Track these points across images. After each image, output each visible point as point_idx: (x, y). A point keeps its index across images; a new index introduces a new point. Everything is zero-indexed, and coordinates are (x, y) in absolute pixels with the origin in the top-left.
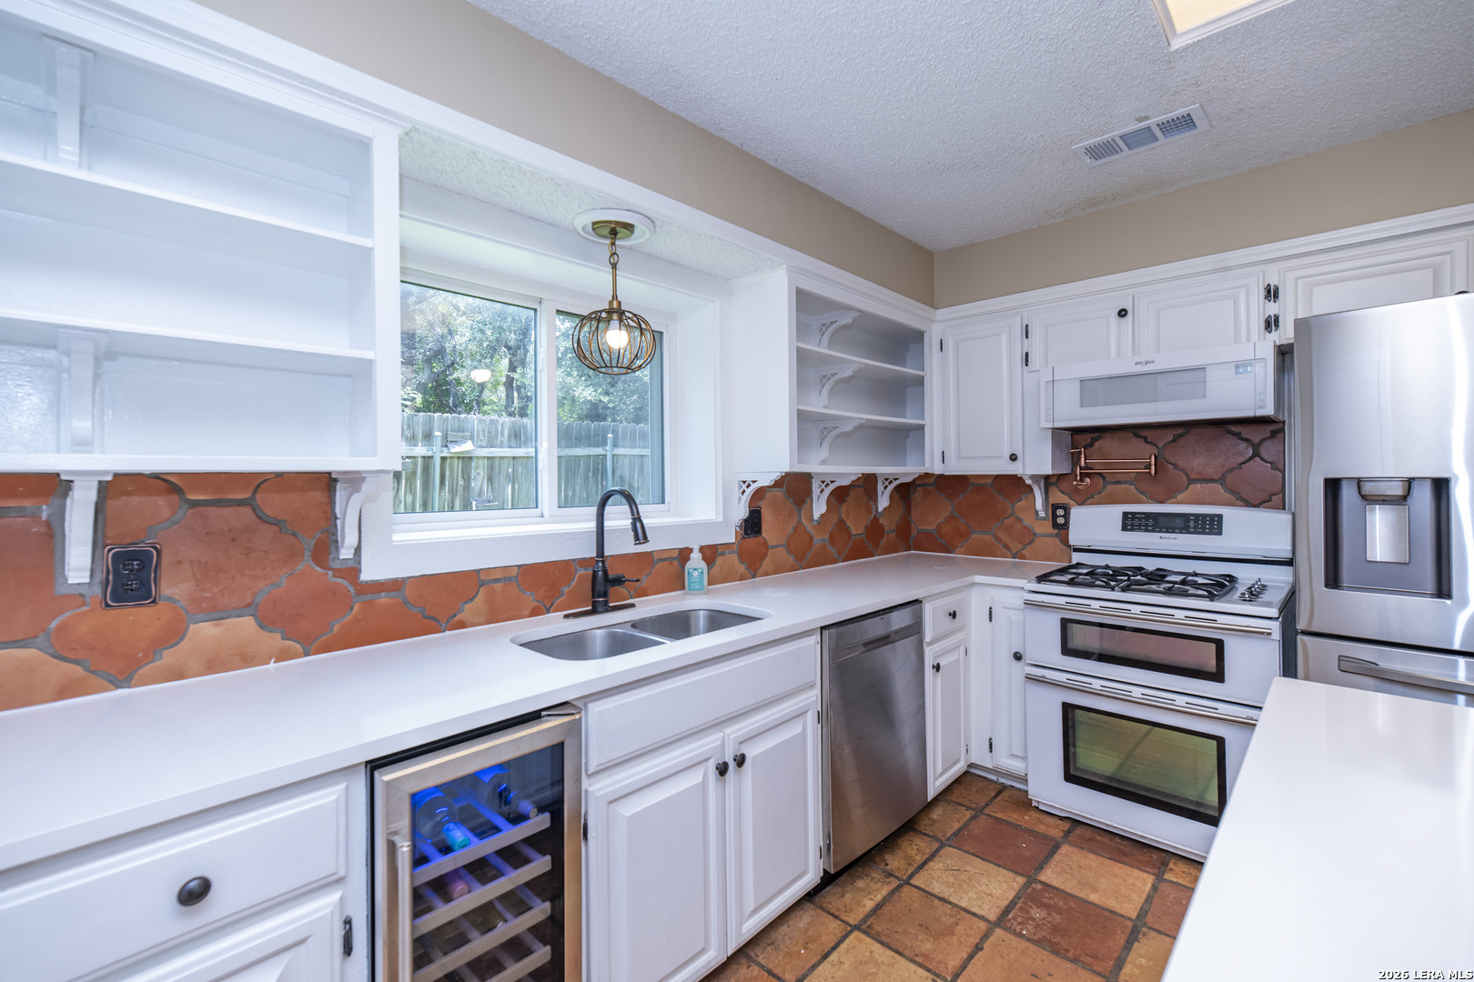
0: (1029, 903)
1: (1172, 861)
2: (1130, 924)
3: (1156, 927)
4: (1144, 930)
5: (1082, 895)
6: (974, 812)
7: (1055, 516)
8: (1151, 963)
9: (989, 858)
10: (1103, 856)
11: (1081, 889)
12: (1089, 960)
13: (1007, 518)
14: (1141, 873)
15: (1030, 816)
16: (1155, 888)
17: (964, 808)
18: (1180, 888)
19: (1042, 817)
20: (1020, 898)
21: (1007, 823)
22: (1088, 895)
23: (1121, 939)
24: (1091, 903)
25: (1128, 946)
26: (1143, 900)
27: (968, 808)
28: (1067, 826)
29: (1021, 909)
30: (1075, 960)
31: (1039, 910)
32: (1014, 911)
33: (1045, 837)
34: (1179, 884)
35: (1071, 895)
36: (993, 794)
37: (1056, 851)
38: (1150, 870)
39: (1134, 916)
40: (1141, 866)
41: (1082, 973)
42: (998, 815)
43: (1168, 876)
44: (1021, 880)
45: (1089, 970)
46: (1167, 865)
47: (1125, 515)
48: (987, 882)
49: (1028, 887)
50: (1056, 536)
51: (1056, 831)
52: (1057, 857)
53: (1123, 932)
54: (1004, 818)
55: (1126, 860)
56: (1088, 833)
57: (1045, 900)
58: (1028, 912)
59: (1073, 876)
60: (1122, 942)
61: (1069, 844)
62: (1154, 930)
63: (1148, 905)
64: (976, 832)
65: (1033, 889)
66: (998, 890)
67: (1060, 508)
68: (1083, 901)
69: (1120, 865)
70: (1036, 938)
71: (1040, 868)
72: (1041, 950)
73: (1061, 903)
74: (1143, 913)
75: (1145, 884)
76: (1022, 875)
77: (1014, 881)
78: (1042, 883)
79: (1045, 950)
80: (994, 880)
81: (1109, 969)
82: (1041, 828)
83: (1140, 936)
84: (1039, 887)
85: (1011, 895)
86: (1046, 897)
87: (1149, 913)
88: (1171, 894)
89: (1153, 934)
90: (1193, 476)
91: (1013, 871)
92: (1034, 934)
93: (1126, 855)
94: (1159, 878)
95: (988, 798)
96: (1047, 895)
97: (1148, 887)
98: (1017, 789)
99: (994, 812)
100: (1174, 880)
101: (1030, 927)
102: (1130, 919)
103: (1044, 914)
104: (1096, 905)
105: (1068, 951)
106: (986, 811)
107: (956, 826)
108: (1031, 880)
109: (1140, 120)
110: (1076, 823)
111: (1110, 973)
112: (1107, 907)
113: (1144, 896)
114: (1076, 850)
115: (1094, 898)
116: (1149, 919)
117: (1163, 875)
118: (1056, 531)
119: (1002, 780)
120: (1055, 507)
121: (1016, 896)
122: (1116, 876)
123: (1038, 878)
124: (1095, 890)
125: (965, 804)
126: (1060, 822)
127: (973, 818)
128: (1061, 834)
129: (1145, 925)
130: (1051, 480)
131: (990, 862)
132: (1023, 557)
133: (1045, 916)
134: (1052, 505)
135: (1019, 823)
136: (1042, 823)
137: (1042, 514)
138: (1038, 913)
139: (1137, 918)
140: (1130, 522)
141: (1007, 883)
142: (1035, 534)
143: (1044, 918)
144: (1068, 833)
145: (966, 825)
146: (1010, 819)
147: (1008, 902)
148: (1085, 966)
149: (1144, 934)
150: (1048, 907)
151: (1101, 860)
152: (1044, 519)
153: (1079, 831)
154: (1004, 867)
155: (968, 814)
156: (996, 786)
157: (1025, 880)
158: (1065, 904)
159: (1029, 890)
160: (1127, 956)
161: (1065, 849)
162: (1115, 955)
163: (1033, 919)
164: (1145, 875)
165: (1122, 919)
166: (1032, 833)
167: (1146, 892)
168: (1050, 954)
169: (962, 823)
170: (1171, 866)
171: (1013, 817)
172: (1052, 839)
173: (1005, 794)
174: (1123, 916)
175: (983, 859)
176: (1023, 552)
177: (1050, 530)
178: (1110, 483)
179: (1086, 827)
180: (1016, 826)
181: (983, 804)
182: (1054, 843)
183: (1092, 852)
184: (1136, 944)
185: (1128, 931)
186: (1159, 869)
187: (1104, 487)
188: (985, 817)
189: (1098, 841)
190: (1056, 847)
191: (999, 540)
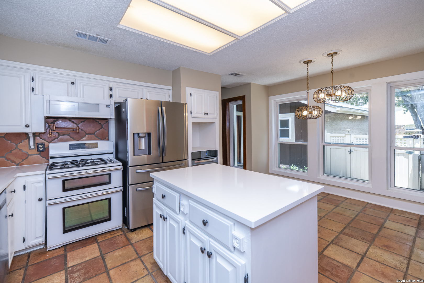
0: (71, 275)
1: (97, 237)
2: (100, 257)
3: (106, 253)
4: (104, 255)
5: (83, 261)
6: (24, 269)
7: (38, 147)
8: (111, 260)
9: (46, 275)
10: (81, 248)
11: (82, 260)
12: (99, 272)
13: (14, 150)
14: (93, 245)
15: (48, 254)
16: (99, 246)
17: (18, 270)
18: (103, 241)
19: (53, 252)
20: (67, 276)
21: (42, 262)
22: (85, 259)
23: (101, 261)
24: (87, 261)
25: (104, 261)
26: (98, 250)
27: (20, 269)
28: (63, 249)
29: (70, 278)
30: (96, 275)
31: (76, 274)
32: (69, 280)
33: (59, 256)
34: (102, 241)
35: (81, 263)
36: (27, 258)
37: (66, 257)
38: (94, 243)
39: (100, 254)
40: (91, 243)
41: (100, 276)
42: (36, 262)
43: (99, 241)
44: (63, 272)
45: (101, 274)
46: (97, 239)
47: (70, 145)
48: (52, 282)
49: (67, 272)
50: (39, 154)
51: (62, 252)
52: (68, 258)
53: (101, 260)
54: (39, 261)
55: (87, 245)
56: (71, 246)
57: (75, 270)
58: (73, 277)
59: (77, 259)
60: (102, 262)
61: (68, 252)
62: (106, 254)
63: (100, 250)
64: (32, 273)
65: (69, 271)
66: (58, 280)
67: (41, 144)
68: (85, 262)
69: (87, 247)
70: (82, 280)
71: (66, 264)
72: (86, 281)
73: (80, 267)
74: (101, 252)
75: (96, 246)
76: (62, 270)
77: (61, 274)
78: (70, 267)
79: (87, 280)
80: (53, 279)
81: (105, 270)
82: (56, 255)
83: (105, 257)
84: (70, 269)
85: (64, 278)
86: (75, 269)
87: (102, 251)
88: (103, 244)
89: (106, 255)
90: (87, 133)
91: (58, 272)
92: (80, 280)
93: (86, 244)
94: (98, 243)
95: (26, 261)
96: (74, 269)
97: (97, 246)
98: (35, 251)
99: (33, 262)
100: (101, 241)
101: (77, 280)
102: (99, 256)
103: (78, 273)
104: (89, 260)
105: (92, 275)
106: (29, 264)
107: (21, 278)
108: (66, 270)
109: (97, 35)
110: (65, 246)
111: (106, 270)
112: (92, 258)
113: (98, 249)
114: (72, 252)
115: (87, 259)
116: (103, 252)
117: (98, 241)
118: (39, 153)
119: (27, 251)
120: (38, 144)
121: (65, 277)
122: (88, 250)
123: (68, 267)
124: (86, 257)
125: (17, 269)
126: (60, 249)
127: (26, 270)
128: (64, 252)
129: (104, 254)
130: (36, 135)
131: (47, 276)
132: (23, 164)
133: (79, 273)
134: (37, 143)
135: (46, 259)
136: (55, 253)
137: (32, 147)
138: (76, 275)
139: (101, 254)
140: (72, 147)
141: (59, 276)
142: (29, 155)
143: (79, 274)
144: (65, 250)
145: (25, 275)
146: (42, 260)
147: (65, 280)
148: (99, 274)
149: (105, 256)
150: (78, 271)
151: (81, 249)
152: (33, 149)
153: (68, 247)
154: (54, 273)
155: (22, 271)
156: (25, 255)
157: (64, 271)
158: (82, 266)
159: (68, 272)
160: (106, 263)
161: (68, 255)
162: (103, 266)
163: (77, 277)
164: (94, 244)
165: (98, 257)
166: (54, 258)
167: (98, 248)
168: (89, 280)
169: (22, 275)
170: (98, 238)
171: (43, 258)
172: (62, 255)
173: (32, 255)
174: (97, 257)
175: (44, 277)
176: (22, 162)
177: (36, 152)
178: (61, 135)
179: (69, 245)
180: (46, 260)
181: (26, 264)
182: (64, 256)
183: (77, 249)
184: (105, 259)
185: (101, 258)
186: (96, 241)
187: (59, 137)
188: (31, 267)
189: (76, 246)
190: (65, 256)
191: (9, 159)
